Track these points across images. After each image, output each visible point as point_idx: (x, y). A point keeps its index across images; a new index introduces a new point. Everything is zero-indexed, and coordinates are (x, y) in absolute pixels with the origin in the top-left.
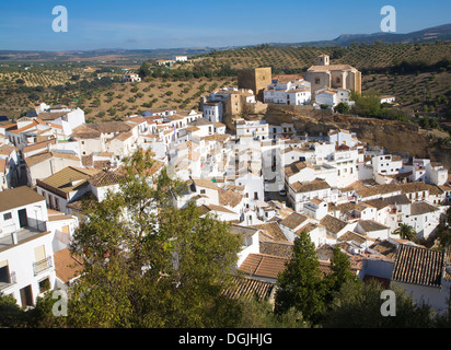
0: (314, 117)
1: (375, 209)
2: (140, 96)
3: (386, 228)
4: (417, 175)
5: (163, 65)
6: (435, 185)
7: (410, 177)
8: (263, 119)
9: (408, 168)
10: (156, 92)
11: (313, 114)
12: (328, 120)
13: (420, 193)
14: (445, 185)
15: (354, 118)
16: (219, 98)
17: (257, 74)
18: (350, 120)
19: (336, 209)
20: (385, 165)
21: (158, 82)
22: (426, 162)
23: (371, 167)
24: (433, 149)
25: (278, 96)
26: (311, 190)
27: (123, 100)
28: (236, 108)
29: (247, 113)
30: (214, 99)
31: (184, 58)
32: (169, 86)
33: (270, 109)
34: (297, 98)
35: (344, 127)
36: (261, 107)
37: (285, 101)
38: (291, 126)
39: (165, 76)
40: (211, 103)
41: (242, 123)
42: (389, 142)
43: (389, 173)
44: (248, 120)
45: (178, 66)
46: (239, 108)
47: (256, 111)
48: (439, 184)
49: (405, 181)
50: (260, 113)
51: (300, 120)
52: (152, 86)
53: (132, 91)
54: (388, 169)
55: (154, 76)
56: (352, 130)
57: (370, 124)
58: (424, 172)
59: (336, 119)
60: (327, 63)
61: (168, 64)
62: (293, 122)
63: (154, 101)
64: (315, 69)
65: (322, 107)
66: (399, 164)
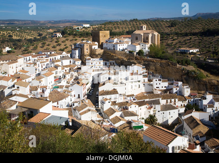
0: (125, 57)
1: (137, 106)
2: (59, 45)
3: (136, 115)
4: (175, 90)
5: (75, 29)
6: (183, 96)
7: (171, 91)
8: (101, 57)
9: (171, 86)
10: (68, 43)
11: (125, 55)
12: (132, 59)
13: (173, 100)
14: (189, 96)
15: (146, 58)
16: (79, 46)
17: (101, 34)
18: (143, 59)
19: (116, 104)
20: (158, 84)
21: (71, 38)
22: (180, 83)
23: (152, 85)
24: (185, 76)
25: (109, 46)
26: (107, 94)
27: (50, 47)
28: (87, 51)
29: (93, 54)
30: (77, 46)
31: (88, 25)
32: (76, 40)
33: (104, 52)
34: (118, 47)
35: (140, 63)
36: (100, 51)
37: (113, 48)
38: (114, 61)
39: (75, 35)
40: (76, 48)
41: (89, 59)
42: (164, 72)
43: (161, 88)
44: (93, 58)
45: (84, 29)
46: (89, 51)
47: (97, 53)
48: (185, 96)
49: (168, 93)
50: (99, 54)
51: (118, 59)
52: (67, 40)
53: (56, 42)
54: (160, 86)
55: (69, 34)
56: (144, 65)
57: (153, 62)
58: (178, 89)
59: (136, 59)
60: (144, 29)
61: (78, 29)
62: (115, 59)
63: (66, 48)
64: (137, 32)
65: (130, 52)
66: (166, 84)
